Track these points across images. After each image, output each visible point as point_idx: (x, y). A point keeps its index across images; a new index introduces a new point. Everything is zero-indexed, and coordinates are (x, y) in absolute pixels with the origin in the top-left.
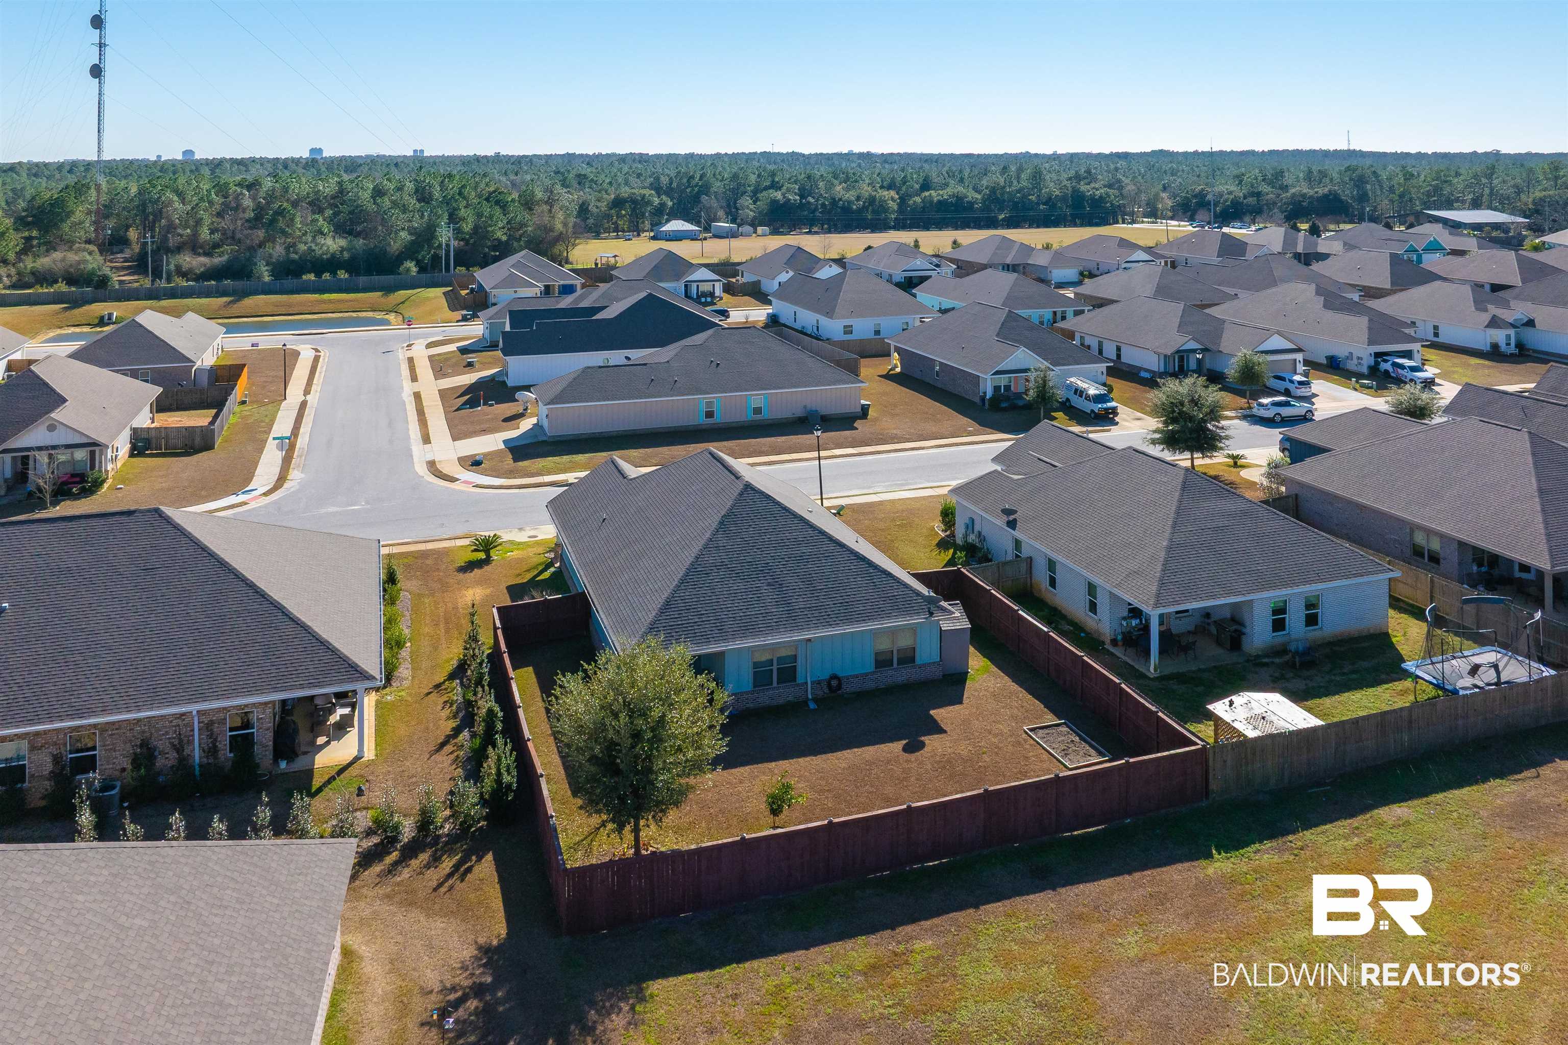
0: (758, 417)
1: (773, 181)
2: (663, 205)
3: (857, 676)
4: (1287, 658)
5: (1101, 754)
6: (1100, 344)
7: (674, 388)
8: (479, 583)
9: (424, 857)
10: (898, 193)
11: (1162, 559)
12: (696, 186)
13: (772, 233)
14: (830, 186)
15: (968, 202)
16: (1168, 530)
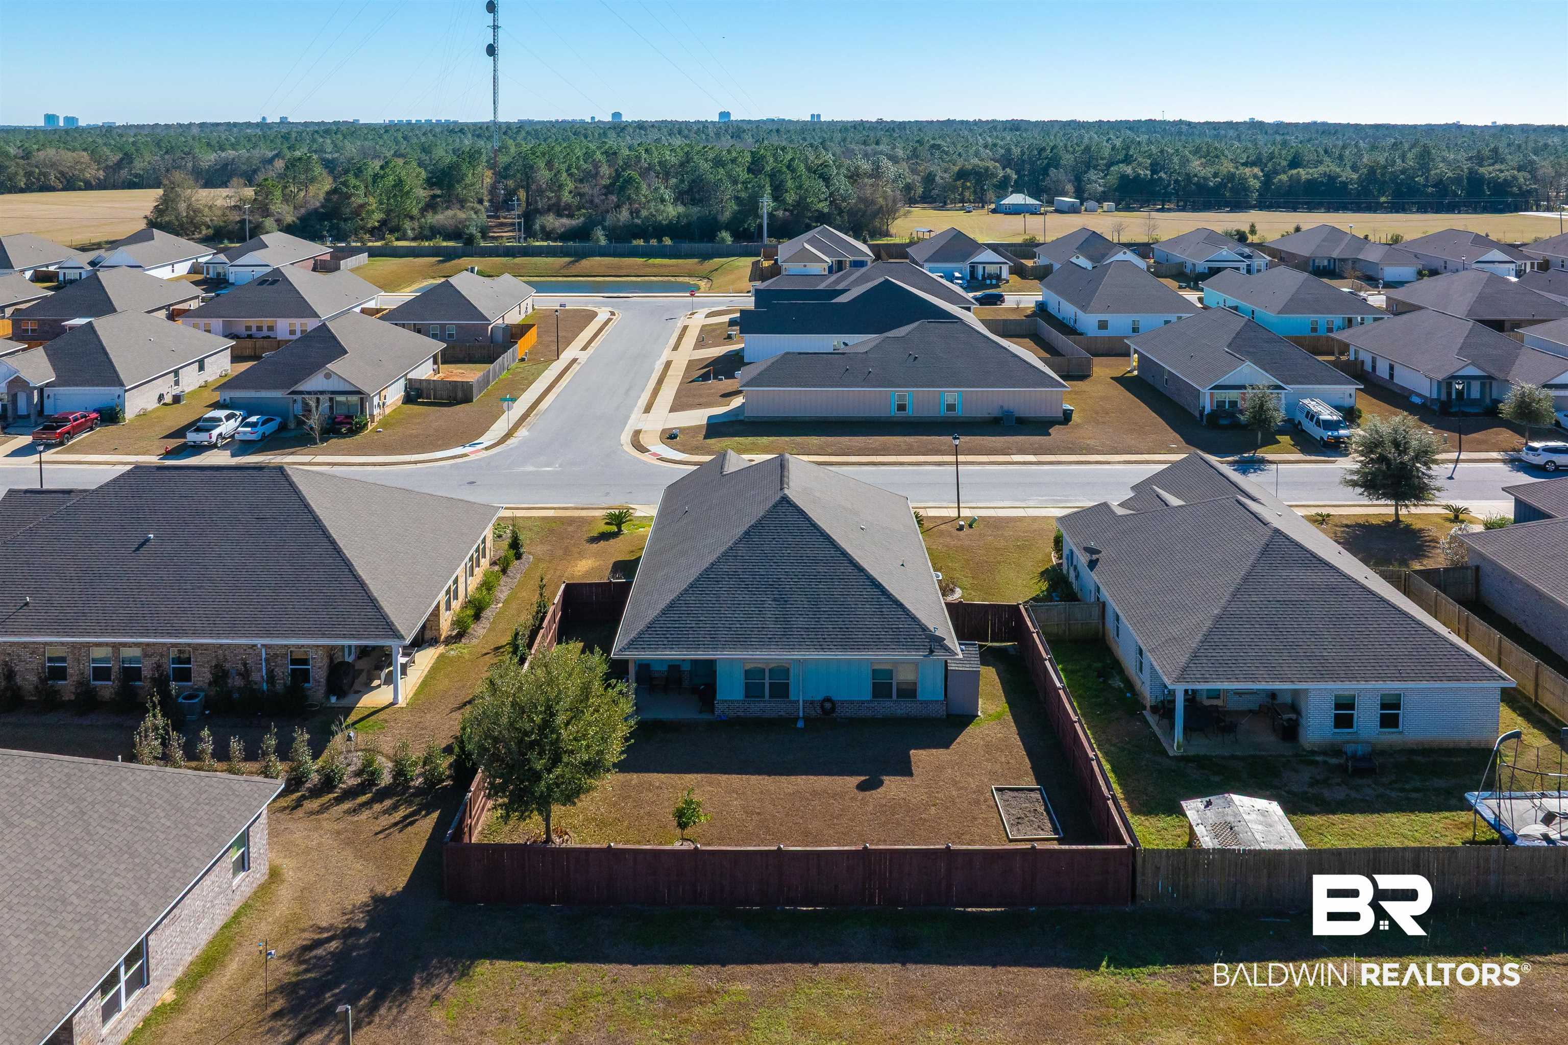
0: (951, 414)
1: (1127, 155)
2: (1007, 178)
3: (852, 702)
4: (1342, 761)
5: (1055, 830)
6: (1374, 361)
7: (867, 380)
8: (596, 555)
9: (388, 803)
10: (1262, 171)
11: (1205, 629)
12: (1046, 158)
13: (1117, 210)
14: (1185, 162)
15: (1340, 182)
16: (1227, 597)
